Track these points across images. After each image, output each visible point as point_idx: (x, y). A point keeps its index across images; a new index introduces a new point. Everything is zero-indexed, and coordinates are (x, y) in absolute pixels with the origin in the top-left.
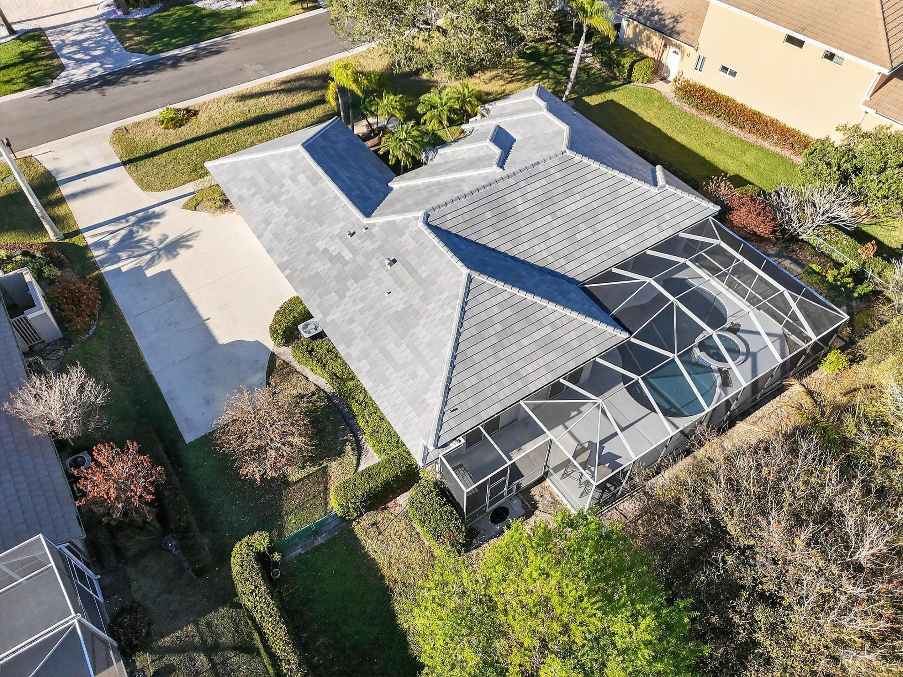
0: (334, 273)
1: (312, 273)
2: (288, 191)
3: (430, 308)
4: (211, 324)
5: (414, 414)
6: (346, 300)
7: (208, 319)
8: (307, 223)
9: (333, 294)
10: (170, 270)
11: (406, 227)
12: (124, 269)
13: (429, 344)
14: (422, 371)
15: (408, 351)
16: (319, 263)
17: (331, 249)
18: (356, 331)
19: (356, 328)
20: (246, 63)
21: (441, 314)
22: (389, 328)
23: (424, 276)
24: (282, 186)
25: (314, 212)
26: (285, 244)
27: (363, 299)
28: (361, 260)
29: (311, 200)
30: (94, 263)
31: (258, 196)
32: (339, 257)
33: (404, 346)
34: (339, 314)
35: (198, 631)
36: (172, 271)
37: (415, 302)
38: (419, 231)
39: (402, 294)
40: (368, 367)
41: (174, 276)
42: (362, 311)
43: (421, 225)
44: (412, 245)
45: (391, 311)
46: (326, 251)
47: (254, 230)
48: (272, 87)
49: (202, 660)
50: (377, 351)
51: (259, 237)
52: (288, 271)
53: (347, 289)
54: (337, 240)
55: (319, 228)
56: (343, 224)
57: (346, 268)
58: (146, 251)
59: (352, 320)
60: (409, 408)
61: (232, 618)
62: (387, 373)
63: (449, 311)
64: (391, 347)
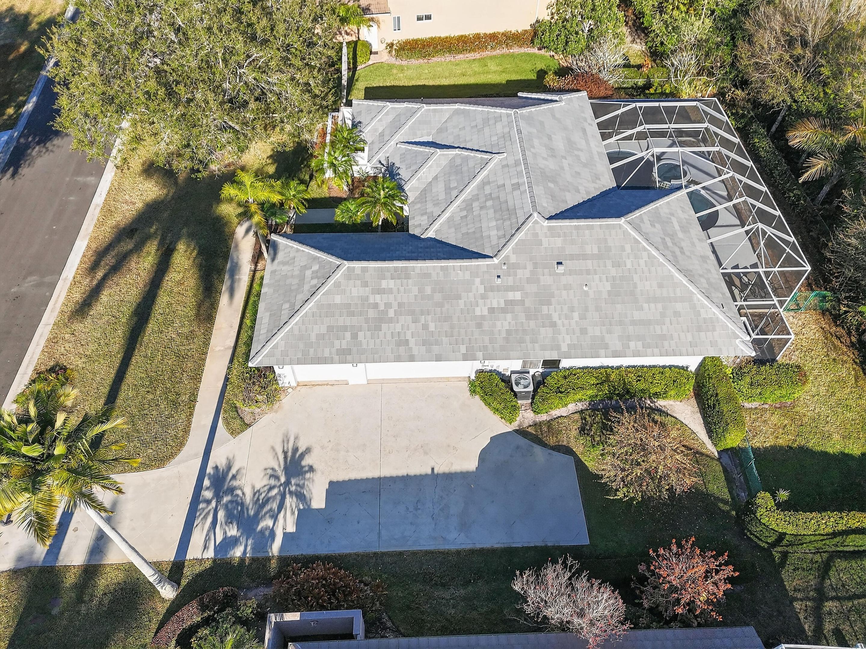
0: (522, 317)
1: (504, 335)
2: (388, 305)
3: (629, 265)
4: (440, 469)
5: (709, 334)
6: (559, 322)
7: (433, 469)
8: (444, 309)
9: (542, 330)
10: (331, 483)
11: (536, 235)
12: (291, 528)
13: (660, 286)
14: (679, 306)
15: (652, 305)
16: (499, 323)
17: (495, 305)
18: (598, 333)
19: (597, 331)
20: (10, 288)
21: (642, 262)
22: (618, 306)
23: (596, 251)
24: (376, 306)
25: (438, 297)
26: (445, 340)
27: (572, 309)
28: (532, 288)
29: (421, 291)
30: (253, 560)
31: (361, 335)
32: (510, 303)
33: (646, 306)
34: (568, 338)
35: (802, 600)
36: (335, 480)
37: (613, 272)
38: (550, 228)
39: (597, 277)
40: (640, 343)
41: (344, 481)
42: (583, 317)
43: (546, 223)
44: (558, 242)
45: (605, 295)
46: (492, 310)
47: (398, 359)
48: (87, 283)
49: (829, 605)
50: (631, 328)
51: (412, 359)
52: (480, 354)
53: (549, 316)
54: (491, 294)
55: (461, 302)
56: (478, 280)
57: (528, 303)
58: (279, 498)
59: (584, 331)
60: (702, 334)
61: (794, 570)
62: (659, 332)
63: (645, 254)
64: (637, 315)
